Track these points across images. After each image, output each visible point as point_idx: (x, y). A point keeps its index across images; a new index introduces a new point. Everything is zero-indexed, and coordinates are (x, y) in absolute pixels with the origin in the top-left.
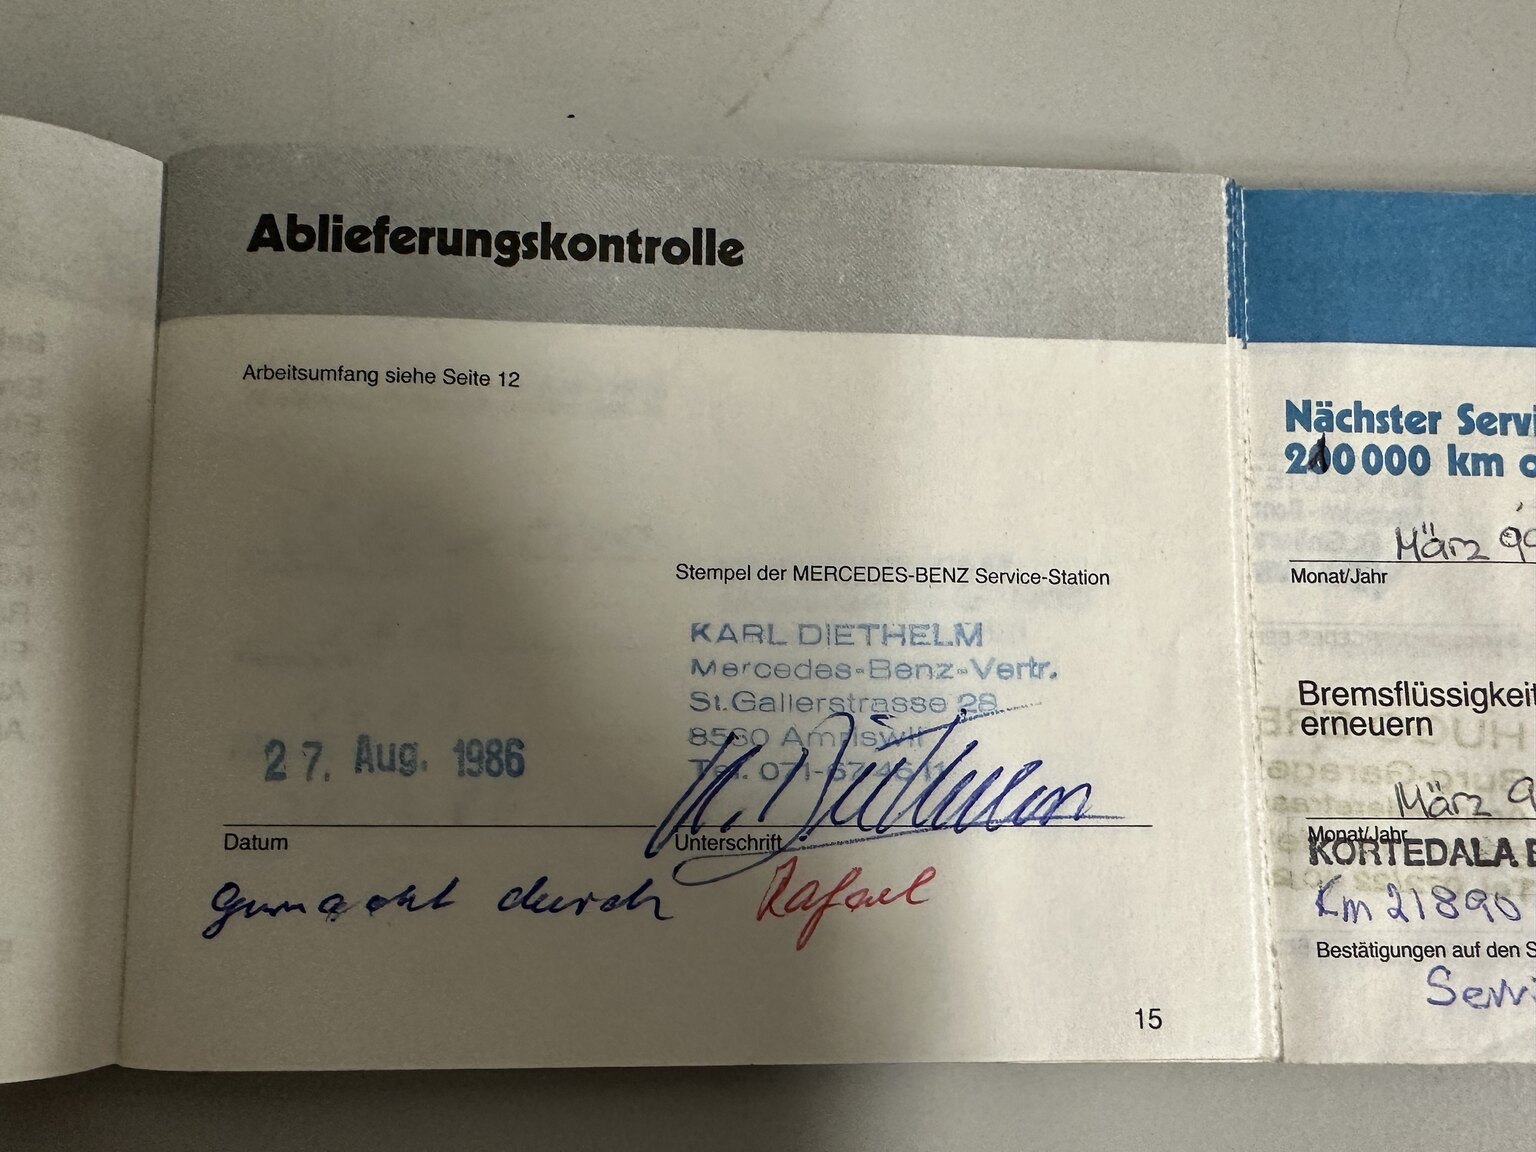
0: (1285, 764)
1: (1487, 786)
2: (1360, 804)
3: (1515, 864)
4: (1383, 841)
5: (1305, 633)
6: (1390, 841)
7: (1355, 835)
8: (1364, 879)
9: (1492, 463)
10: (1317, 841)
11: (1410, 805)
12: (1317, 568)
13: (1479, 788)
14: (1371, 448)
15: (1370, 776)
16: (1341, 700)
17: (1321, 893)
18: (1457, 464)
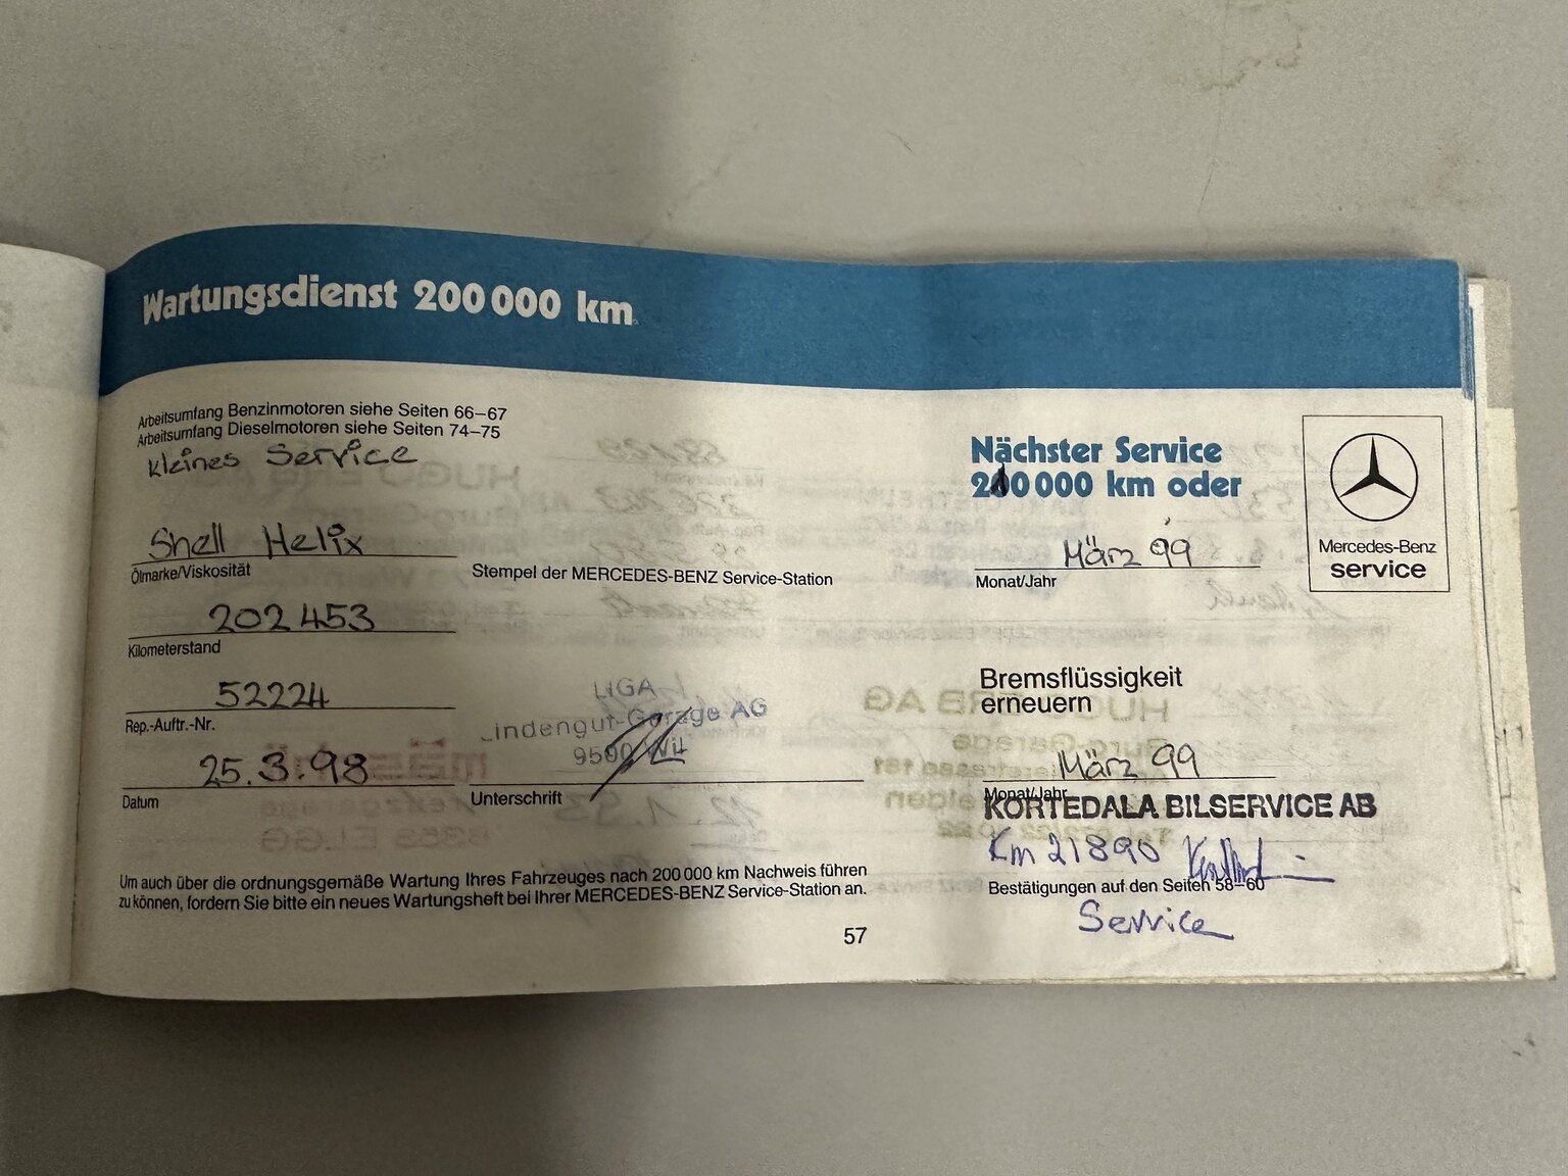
0: (967, 737)
1: (1135, 752)
2: (1029, 769)
3: (1156, 816)
4: (1046, 799)
5: (987, 629)
6: (1052, 799)
7: (1023, 795)
8: (1029, 830)
9: (1144, 486)
10: (992, 802)
11: (1070, 768)
12: (998, 575)
13: (1128, 754)
14: (1043, 475)
15: (1038, 745)
16: (1015, 684)
17: (994, 842)
18: (1114, 486)
